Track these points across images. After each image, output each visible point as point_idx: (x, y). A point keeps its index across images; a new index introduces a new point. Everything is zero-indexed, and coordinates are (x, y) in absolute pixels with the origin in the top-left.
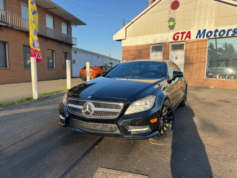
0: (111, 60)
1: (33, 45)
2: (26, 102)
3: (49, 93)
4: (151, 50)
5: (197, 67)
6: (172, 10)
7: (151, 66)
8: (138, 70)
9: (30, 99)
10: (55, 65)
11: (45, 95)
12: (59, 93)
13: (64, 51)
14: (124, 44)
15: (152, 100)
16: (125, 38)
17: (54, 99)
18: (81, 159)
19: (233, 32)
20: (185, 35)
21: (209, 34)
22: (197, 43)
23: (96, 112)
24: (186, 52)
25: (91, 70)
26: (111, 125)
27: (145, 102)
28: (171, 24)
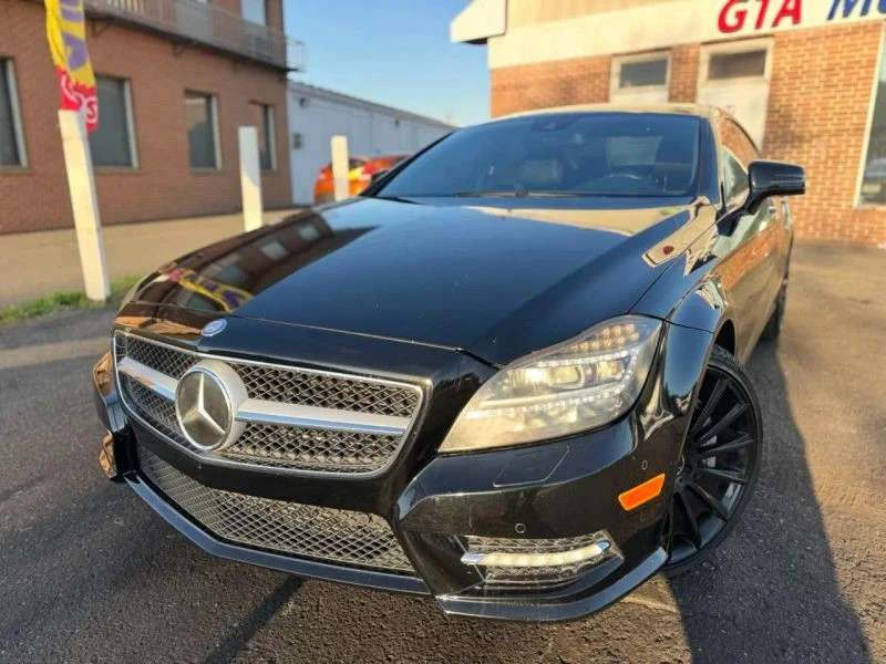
2: (51, 316)
4: (615, 81)
5: (823, 155)
8: (554, 163)
9: (73, 300)
10: (223, 153)
13: (255, 98)
14: (500, 56)
15: (635, 351)
16: (502, 32)
20: (774, 6)
22: (828, 43)
23: (255, 429)
24: (775, 88)
25: (358, 173)
26: (351, 513)
27: (583, 365)
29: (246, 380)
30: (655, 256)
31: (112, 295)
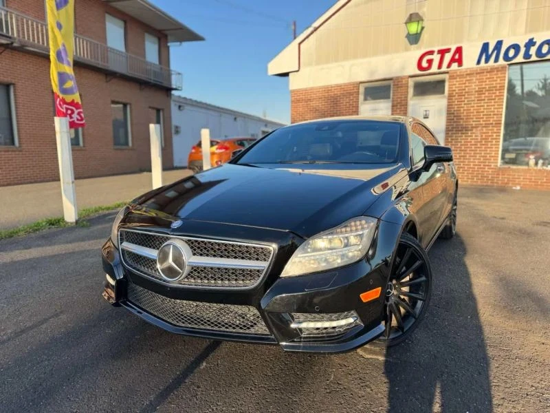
0: (267, 126)
2: (45, 231)
4: (361, 97)
5: (479, 138)
7: (361, 134)
8: (328, 144)
9: (57, 222)
10: (132, 137)
11: (97, 211)
13: (152, 105)
14: (295, 83)
15: (366, 232)
16: (297, 69)
18: (153, 407)
20: (448, 57)
21: (512, 53)
22: (478, 76)
23: (195, 270)
24: (451, 101)
25: (214, 149)
26: (240, 307)
27: (343, 237)
28: (414, 28)
29: (192, 248)
30: (377, 190)
31: (80, 218)
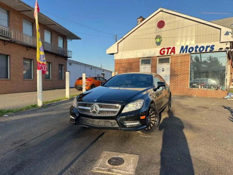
0: (103, 71)
1: (40, 59)
2: (32, 109)
3: (50, 101)
4: (140, 63)
5: (182, 78)
6: (158, 29)
7: (141, 77)
8: (130, 81)
9: (35, 106)
11: (47, 103)
12: (59, 101)
13: (59, 63)
14: (117, 57)
15: (141, 102)
16: (117, 52)
17: (56, 106)
18: (90, 146)
19: (211, 48)
20: (170, 50)
21: (191, 50)
22: (180, 57)
23: (100, 112)
24: (171, 65)
27: (136, 104)
28: (158, 40)
29: (99, 106)
